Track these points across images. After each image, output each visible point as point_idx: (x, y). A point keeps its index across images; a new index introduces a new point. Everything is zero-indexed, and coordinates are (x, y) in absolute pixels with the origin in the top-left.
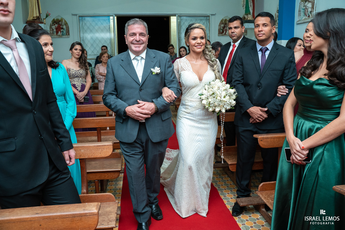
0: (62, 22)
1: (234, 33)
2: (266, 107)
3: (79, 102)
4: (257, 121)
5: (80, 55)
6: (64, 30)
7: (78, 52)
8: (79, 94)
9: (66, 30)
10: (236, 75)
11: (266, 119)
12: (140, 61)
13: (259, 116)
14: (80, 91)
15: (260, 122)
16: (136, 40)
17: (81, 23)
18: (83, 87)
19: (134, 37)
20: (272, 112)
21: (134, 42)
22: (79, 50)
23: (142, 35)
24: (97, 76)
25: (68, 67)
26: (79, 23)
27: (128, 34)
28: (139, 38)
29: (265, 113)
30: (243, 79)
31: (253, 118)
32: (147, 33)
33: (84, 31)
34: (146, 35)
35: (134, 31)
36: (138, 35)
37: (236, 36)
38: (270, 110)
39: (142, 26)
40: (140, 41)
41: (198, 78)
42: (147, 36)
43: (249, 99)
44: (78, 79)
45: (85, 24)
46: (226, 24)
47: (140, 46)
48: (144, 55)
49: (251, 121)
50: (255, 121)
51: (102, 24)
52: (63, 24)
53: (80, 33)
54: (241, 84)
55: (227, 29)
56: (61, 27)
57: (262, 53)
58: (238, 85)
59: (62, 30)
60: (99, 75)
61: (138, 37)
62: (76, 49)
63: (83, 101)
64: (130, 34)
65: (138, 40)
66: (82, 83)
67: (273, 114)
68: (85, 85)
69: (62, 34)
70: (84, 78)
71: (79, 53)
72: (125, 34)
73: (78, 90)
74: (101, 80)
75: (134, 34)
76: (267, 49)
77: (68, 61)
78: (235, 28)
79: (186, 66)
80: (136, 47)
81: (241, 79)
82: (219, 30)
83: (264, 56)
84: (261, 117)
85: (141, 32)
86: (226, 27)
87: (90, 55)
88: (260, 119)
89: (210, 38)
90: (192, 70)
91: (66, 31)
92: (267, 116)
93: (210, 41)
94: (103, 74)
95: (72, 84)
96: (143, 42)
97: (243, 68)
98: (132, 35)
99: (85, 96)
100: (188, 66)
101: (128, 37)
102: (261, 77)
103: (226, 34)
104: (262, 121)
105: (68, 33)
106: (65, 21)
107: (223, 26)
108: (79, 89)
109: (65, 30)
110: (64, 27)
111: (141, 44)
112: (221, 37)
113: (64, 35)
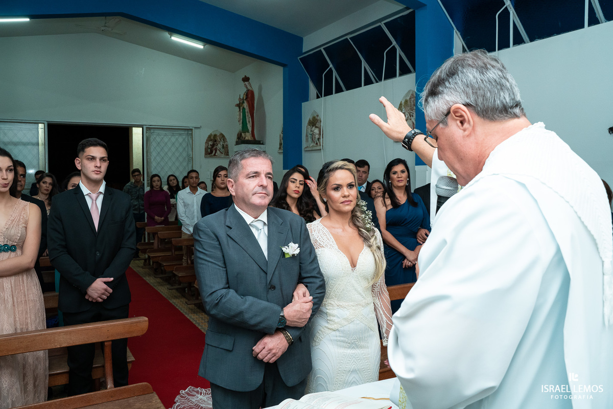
5: (49, 191)
12: (262, 230)
19: (256, 181)
23: (269, 177)
36: (263, 176)
41: (349, 262)
46: (216, 141)
55: (216, 148)
61: (265, 181)
64: (248, 175)
75: (257, 174)
79: (325, 237)
82: (206, 149)
85: (268, 172)
86: (215, 145)
90: (336, 247)
98: (253, 177)
100: (328, 239)
103: (216, 154)
107: (211, 144)
112: (208, 160)
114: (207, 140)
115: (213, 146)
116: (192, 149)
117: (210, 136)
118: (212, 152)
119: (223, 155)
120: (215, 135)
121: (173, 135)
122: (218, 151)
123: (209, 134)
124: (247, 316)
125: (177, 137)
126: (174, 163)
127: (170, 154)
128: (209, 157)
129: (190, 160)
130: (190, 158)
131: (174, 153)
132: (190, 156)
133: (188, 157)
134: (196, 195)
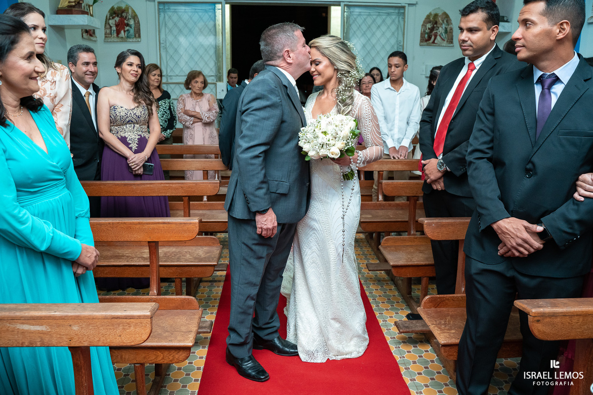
1: (467, 41)
2: (542, 222)
3: (134, 173)
4: (514, 254)
5: (139, 76)
6: (131, 27)
7: (136, 69)
8: (133, 157)
9: (134, 28)
10: (476, 138)
11: (538, 251)
13: (520, 241)
14: (136, 152)
15: (521, 256)
17: (162, 15)
18: (142, 143)
20: (554, 236)
22: (137, 66)
24: (180, 115)
25: (113, 102)
26: (159, 15)
29: (537, 238)
30: (491, 148)
31: (505, 245)
33: (167, 31)
37: (470, 48)
38: (550, 230)
43: (501, 198)
44: (133, 126)
45: (170, 17)
46: (436, 23)
49: (501, 251)
50: (510, 253)
51: (201, 17)
52: (130, 17)
53: (159, 35)
54: (485, 160)
55: (437, 33)
56: (126, 22)
57: (543, 89)
58: (477, 162)
59: (127, 28)
60: (183, 114)
62: (131, 65)
63: (141, 171)
66: (141, 135)
67: (556, 241)
68: (147, 138)
69: (127, 35)
70: (144, 124)
71: (137, 72)
73: (131, 148)
74: (187, 124)
76: (557, 80)
77: (112, 90)
78: (470, 30)
81: (488, 148)
82: (421, 34)
83: (547, 96)
84: (526, 245)
86: (435, 29)
88: (522, 249)
92: (543, 244)
94: (190, 112)
95: (120, 137)
97: (495, 123)
99: (146, 162)
102: (535, 149)
103: (436, 42)
104: (528, 255)
107: (430, 27)
108: (134, 146)
110: (132, 22)
112: (424, 49)
113: (130, 38)
114: (424, 22)
115: (432, 29)
116: (404, 35)
117: (428, 16)
118: (430, 38)
119: (445, 43)
120: (436, 15)
121: (379, 15)
122: (438, 37)
123: (428, 13)
125: (384, 17)
126: (378, 53)
127: (374, 41)
128: (426, 45)
129: (400, 48)
130: (400, 46)
131: (379, 40)
132: (400, 43)
133: (398, 44)
134: (399, 92)
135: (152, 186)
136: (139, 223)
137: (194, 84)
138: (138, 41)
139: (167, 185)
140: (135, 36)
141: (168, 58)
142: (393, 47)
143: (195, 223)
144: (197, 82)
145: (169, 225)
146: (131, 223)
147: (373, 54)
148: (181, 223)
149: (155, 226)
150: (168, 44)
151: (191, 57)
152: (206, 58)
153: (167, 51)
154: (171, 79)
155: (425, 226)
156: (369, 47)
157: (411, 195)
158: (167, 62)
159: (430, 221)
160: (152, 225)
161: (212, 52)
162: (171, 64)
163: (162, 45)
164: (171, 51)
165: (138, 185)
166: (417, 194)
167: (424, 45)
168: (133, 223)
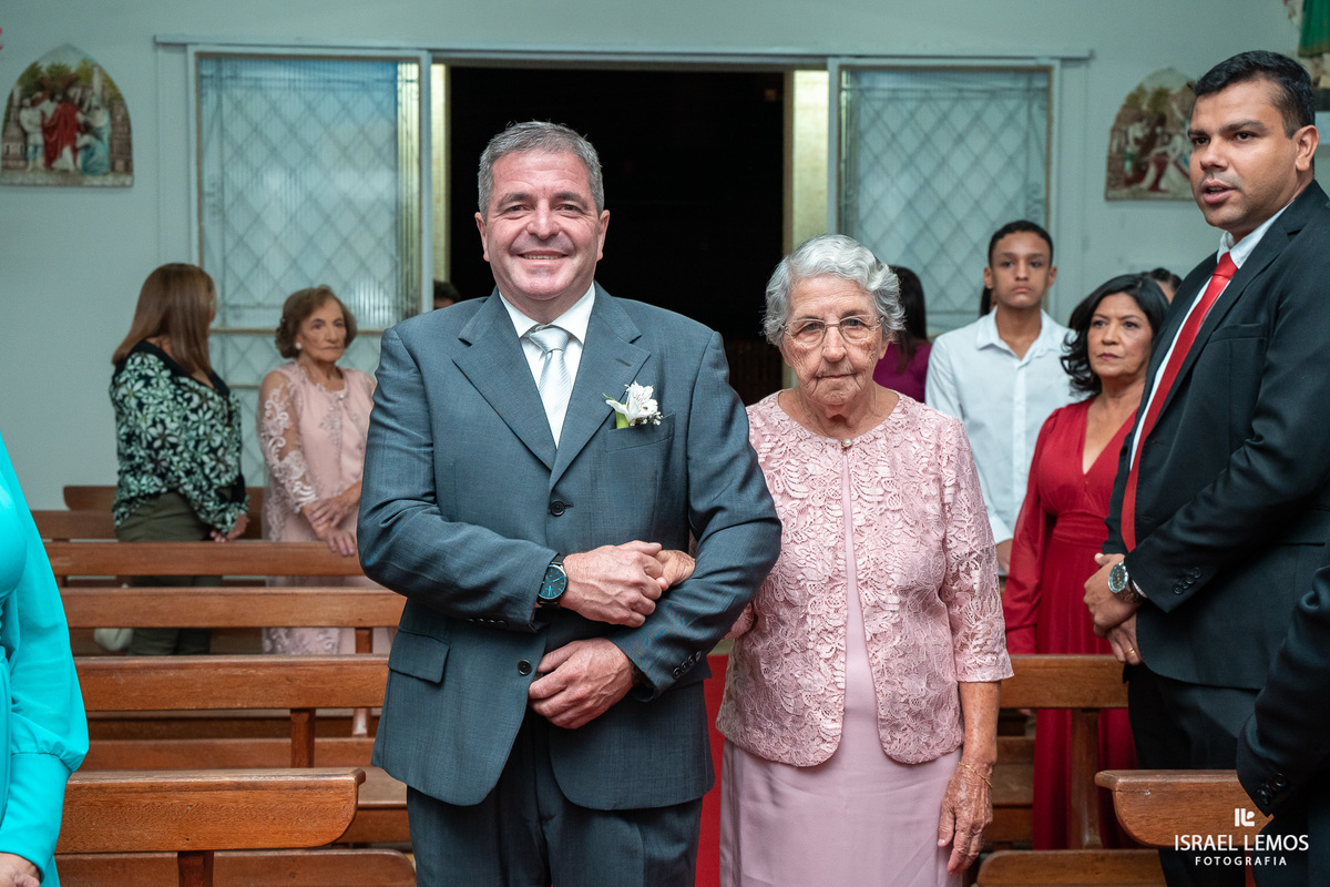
0: (88, 86)
6: (98, 136)
9: (111, 139)
12: (557, 354)
16: (533, 235)
17: (211, 96)
19: (525, 220)
21: (524, 243)
23: (570, 208)
26: (200, 95)
27: (493, 206)
28: (550, 223)
32: (596, 196)
33: (228, 152)
34: (592, 205)
35: (522, 186)
36: (543, 205)
37: (1236, 195)
39: (565, 159)
40: (553, 235)
42: (593, 212)
45: (238, 106)
46: (1162, 120)
47: (558, 268)
48: (577, 319)
51: (346, 109)
52: (95, 102)
53: (199, 163)
55: (1165, 154)
56: (80, 117)
59: (83, 140)
61: (543, 219)
64: (501, 204)
65: (544, 230)
69: (85, 162)
72: (481, 205)
75: (526, 202)
78: (1236, 133)
80: (533, 272)
82: (1111, 160)
85: (559, 190)
86: (1159, 142)
87: (259, 306)
89: (1047, 213)
91: (111, 146)
93: (1053, 234)
96: (570, 245)
98: (515, 208)
101: (491, 220)
103: (1163, 184)
105: (122, 158)
106: (108, 83)
107: (1140, 134)
109: (105, 137)
110: (102, 120)
111: (564, 256)
112: (1121, 210)
113: (94, 173)
114: (1119, 119)
115: (1147, 143)
116: (1047, 163)
117: (1133, 100)
118: (1140, 173)
120: (1161, 95)
121: (960, 98)
122: (1171, 171)
123: (1130, 88)
124: (455, 564)
125: (977, 105)
126: (959, 226)
127: (943, 186)
128: (1128, 198)
129: (1036, 212)
130: (1037, 202)
131: (960, 183)
132: (1035, 192)
133: (1028, 197)
134: (1026, 360)
135: (183, 674)
136: (153, 788)
137: (312, 333)
138: (123, 186)
139: (238, 672)
140: (113, 168)
141: (230, 243)
142: (1010, 206)
143: (343, 787)
144: (319, 324)
145: (256, 793)
146: (123, 789)
147: (943, 229)
148: (295, 787)
149: (204, 796)
150: (229, 198)
151: (310, 243)
152: (364, 245)
153: (225, 221)
154: (237, 317)
155: (1118, 795)
156: (926, 210)
157: (1075, 705)
158: (224, 259)
159: (1134, 780)
160: (197, 796)
161: (383, 224)
162: (240, 266)
163: (208, 201)
164: (239, 221)
165: (135, 670)
166: (1095, 700)
167: (1121, 199)
168: (131, 789)
